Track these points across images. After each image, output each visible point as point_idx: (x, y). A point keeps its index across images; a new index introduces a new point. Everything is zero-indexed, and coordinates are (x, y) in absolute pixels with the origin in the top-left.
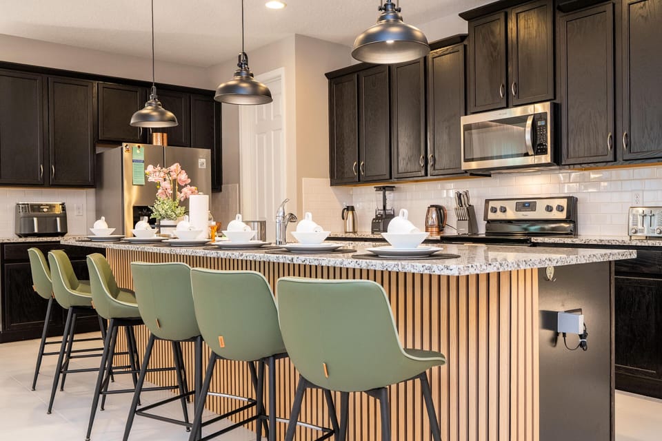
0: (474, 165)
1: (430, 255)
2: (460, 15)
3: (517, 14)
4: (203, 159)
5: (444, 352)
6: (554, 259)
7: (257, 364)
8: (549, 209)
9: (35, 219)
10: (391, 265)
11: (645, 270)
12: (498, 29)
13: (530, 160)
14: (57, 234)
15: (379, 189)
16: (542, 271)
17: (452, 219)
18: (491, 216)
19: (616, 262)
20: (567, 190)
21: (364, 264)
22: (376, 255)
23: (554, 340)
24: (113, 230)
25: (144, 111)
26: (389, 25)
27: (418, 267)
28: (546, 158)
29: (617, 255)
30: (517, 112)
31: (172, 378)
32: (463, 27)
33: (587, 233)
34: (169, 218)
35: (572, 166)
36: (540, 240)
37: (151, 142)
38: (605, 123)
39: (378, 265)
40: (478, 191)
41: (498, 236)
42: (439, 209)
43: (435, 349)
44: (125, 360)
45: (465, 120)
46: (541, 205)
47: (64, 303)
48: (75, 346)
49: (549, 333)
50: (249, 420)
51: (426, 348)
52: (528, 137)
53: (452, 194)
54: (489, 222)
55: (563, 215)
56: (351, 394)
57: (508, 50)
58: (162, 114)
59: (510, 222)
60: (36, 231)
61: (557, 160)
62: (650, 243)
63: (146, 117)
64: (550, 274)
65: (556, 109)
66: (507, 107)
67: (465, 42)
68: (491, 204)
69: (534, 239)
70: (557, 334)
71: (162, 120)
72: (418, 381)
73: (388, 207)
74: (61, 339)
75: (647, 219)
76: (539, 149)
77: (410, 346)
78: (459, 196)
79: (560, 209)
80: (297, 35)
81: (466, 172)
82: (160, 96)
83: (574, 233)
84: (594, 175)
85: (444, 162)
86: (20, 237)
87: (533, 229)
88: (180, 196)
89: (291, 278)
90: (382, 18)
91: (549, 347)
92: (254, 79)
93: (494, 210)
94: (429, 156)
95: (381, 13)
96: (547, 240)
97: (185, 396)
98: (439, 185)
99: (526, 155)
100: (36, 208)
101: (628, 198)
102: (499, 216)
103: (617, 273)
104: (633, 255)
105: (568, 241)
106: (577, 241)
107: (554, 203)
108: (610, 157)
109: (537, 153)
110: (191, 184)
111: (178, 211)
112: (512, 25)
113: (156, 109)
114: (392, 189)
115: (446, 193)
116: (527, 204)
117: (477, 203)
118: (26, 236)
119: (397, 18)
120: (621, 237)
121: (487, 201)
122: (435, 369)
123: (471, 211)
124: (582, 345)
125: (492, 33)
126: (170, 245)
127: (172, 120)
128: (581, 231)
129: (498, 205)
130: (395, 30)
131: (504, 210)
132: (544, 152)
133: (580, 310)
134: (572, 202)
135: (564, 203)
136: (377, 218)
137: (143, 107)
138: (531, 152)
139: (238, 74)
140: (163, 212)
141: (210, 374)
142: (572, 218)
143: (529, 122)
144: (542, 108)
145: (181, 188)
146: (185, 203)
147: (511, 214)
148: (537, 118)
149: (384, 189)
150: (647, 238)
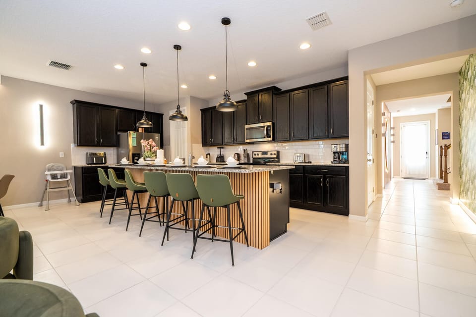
0: (248, 141)
1: (239, 168)
2: (245, 94)
3: (262, 95)
4: (157, 137)
5: (243, 195)
6: (273, 169)
7: (185, 203)
8: (271, 154)
9: (94, 158)
10: (229, 171)
11: (298, 172)
12: (256, 98)
13: (265, 139)
14: (102, 164)
15: (218, 148)
16: (270, 172)
17: (242, 158)
18: (254, 157)
19: (290, 169)
20: (277, 149)
21: (221, 170)
22: (224, 168)
23: (273, 191)
24: (129, 162)
25: (141, 122)
26: (227, 101)
27: (237, 171)
28: (270, 139)
29: (290, 167)
30: (262, 125)
31: (155, 210)
32: (245, 97)
33: (283, 162)
34: (150, 157)
35: (278, 141)
36: (269, 164)
37: (138, 131)
38: (287, 129)
39: (225, 171)
40: (250, 149)
41: (256, 162)
42: (238, 154)
43: (241, 194)
44: (137, 205)
45: (246, 127)
46: (269, 153)
47: (113, 186)
48: (117, 202)
49: (272, 189)
50: (182, 220)
51: (238, 194)
52: (265, 132)
53: (242, 150)
54: (254, 158)
55: (275, 156)
56: (217, 208)
57: (259, 105)
58: (148, 123)
59: (260, 158)
60: (95, 162)
61: (274, 140)
62: (299, 164)
63: (142, 124)
64: (272, 172)
65: (273, 124)
66: (259, 123)
67: (246, 102)
68: (254, 153)
69: (267, 164)
70: (274, 189)
71: (147, 125)
72: (236, 204)
73: (221, 154)
74: (113, 199)
75: (299, 157)
76: (268, 136)
77: (236, 194)
78: (244, 150)
79: (275, 154)
80: (191, 97)
81: (246, 143)
82: (147, 116)
83: (279, 162)
84: (284, 144)
85: (239, 139)
86: (88, 164)
87: (267, 160)
88: (153, 150)
89: (201, 175)
90: (224, 99)
91: (272, 193)
92: (182, 113)
93: (255, 155)
94: (235, 137)
95: (225, 97)
96: (271, 164)
97: (159, 215)
98: (238, 147)
99: (265, 138)
100: (94, 154)
101: (294, 151)
102: (257, 156)
103: (290, 173)
104: (294, 167)
105: (277, 164)
106: (279, 164)
107: (273, 153)
108: (289, 139)
109: (268, 137)
110: (156, 146)
111: (153, 155)
112: (260, 97)
113: (145, 121)
114: (222, 148)
115: (240, 149)
116: (265, 153)
117: (250, 152)
118: (90, 164)
119: (229, 99)
120: (292, 163)
121: (253, 152)
122: (241, 200)
123: (248, 155)
124: (281, 192)
125: (254, 100)
126: (153, 166)
127: (151, 125)
128: (281, 161)
129: (256, 153)
130: (228, 103)
131: (258, 155)
132: (270, 137)
133: (280, 183)
134: (278, 152)
135: (276, 152)
136: (218, 157)
137: (141, 120)
138: (266, 137)
139: (176, 111)
140: (147, 156)
141: (172, 207)
142: (278, 157)
143: (266, 128)
144: (269, 124)
145: (153, 147)
146: (155, 152)
147: (260, 156)
148: (268, 127)
149: (220, 148)
150: (299, 163)
